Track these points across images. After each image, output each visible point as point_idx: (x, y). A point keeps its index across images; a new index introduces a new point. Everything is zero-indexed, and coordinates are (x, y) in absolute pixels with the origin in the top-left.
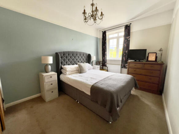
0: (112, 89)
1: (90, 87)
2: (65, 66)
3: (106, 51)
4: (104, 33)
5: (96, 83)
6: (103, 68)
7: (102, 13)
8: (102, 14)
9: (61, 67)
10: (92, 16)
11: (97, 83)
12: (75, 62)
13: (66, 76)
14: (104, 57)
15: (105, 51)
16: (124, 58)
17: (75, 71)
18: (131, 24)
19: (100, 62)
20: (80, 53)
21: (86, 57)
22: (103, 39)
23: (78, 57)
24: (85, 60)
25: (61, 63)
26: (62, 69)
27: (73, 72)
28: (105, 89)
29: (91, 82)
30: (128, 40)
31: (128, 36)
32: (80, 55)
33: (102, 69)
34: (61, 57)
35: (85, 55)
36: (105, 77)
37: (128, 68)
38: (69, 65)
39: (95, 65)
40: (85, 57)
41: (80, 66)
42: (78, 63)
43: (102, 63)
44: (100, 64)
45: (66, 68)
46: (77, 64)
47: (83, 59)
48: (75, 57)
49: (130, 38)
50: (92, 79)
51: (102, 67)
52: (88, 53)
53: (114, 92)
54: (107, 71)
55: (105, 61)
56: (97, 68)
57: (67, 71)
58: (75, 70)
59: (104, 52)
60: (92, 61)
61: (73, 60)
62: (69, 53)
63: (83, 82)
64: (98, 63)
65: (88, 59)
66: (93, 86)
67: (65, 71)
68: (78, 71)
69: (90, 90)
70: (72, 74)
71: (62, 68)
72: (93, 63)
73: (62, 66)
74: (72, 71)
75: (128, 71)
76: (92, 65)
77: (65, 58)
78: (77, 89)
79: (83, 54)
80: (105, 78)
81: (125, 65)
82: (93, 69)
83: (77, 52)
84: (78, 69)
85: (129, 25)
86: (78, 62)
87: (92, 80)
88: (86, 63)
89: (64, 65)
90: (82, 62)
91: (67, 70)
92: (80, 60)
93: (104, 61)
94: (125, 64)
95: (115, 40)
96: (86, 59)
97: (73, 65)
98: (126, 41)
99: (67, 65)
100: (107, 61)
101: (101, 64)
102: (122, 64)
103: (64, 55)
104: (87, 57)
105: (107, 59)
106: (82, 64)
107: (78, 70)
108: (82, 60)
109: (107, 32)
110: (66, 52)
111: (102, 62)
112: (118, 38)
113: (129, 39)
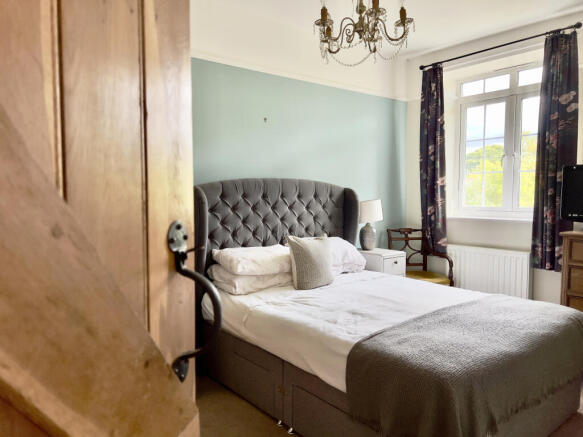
0: (448, 365)
1: (347, 352)
2: (226, 251)
3: (443, 174)
4: (432, 77)
5: (372, 337)
6: (425, 264)
7: (403, 12)
8: (403, 18)
9: (210, 254)
10: (360, 28)
11: (376, 337)
12: (274, 232)
13: (232, 302)
14: (434, 202)
15: (434, 170)
16: (547, 213)
17: (275, 275)
18: (579, 25)
19: (411, 231)
20: (301, 188)
21: (330, 205)
22: (425, 105)
23: (291, 208)
24: (324, 219)
25: (211, 236)
26: (214, 267)
27: (264, 282)
28: (414, 361)
29: (351, 332)
30: (569, 110)
31: (568, 92)
32: (299, 197)
33: (419, 269)
34: (212, 210)
35: (324, 197)
36: (426, 313)
37: (565, 270)
38: (244, 245)
39: (379, 247)
40: (324, 207)
41: (300, 255)
42: (291, 237)
43: (424, 239)
44: (407, 240)
45: (231, 261)
46: (282, 243)
47: (315, 218)
48: (274, 208)
49: (576, 100)
50: (359, 318)
51: (419, 258)
52: (344, 184)
53: (452, 376)
54: (452, 284)
55: (440, 225)
56: (388, 263)
57: (236, 275)
58: (276, 270)
59: (434, 179)
60: (360, 226)
61: (264, 221)
62: (246, 187)
63: (315, 330)
64: (395, 236)
65: (344, 214)
66: (358, 346)
67: (228, 276)
68: (288, 278)
69: (342, 365)
70: (261, 290)
71: (212, 261)
72: (368, 239)
73: (216, 251)
74: (258, 277)
75: (568, 284)
76: (364, 248)
77: (229, 210)
78: (283, 361)
79: (318, 189)
80: (424, 317)
81: (553, 252)
82: (367, 268)
83: (283, 182)
84: (287, 269)
85: (568, 32)
86: (291, 231)
87: (356, 323)
88: (329, 236)
89: (223, 247)
90: (307, 229)
91: (239, 270)
92: (299, 219)
93: (434, 229)
94: (553, 246)
95: (499, 110)
96: (330, 217)
97: (264, 244)
98: (555, 116)
99: (236, 244)
100: (448, 224)
101: (417, 245)
102: (534, 247)
103: (223, 196)
104: (336, 205)
105: (449, 215)
106: (308, 242)
107: (290, 273)
108: (311, 219)
109: (445, 67)
110: (234, 184)
111: (419, 234)
112: (512, 99)
113: (573, 106)
